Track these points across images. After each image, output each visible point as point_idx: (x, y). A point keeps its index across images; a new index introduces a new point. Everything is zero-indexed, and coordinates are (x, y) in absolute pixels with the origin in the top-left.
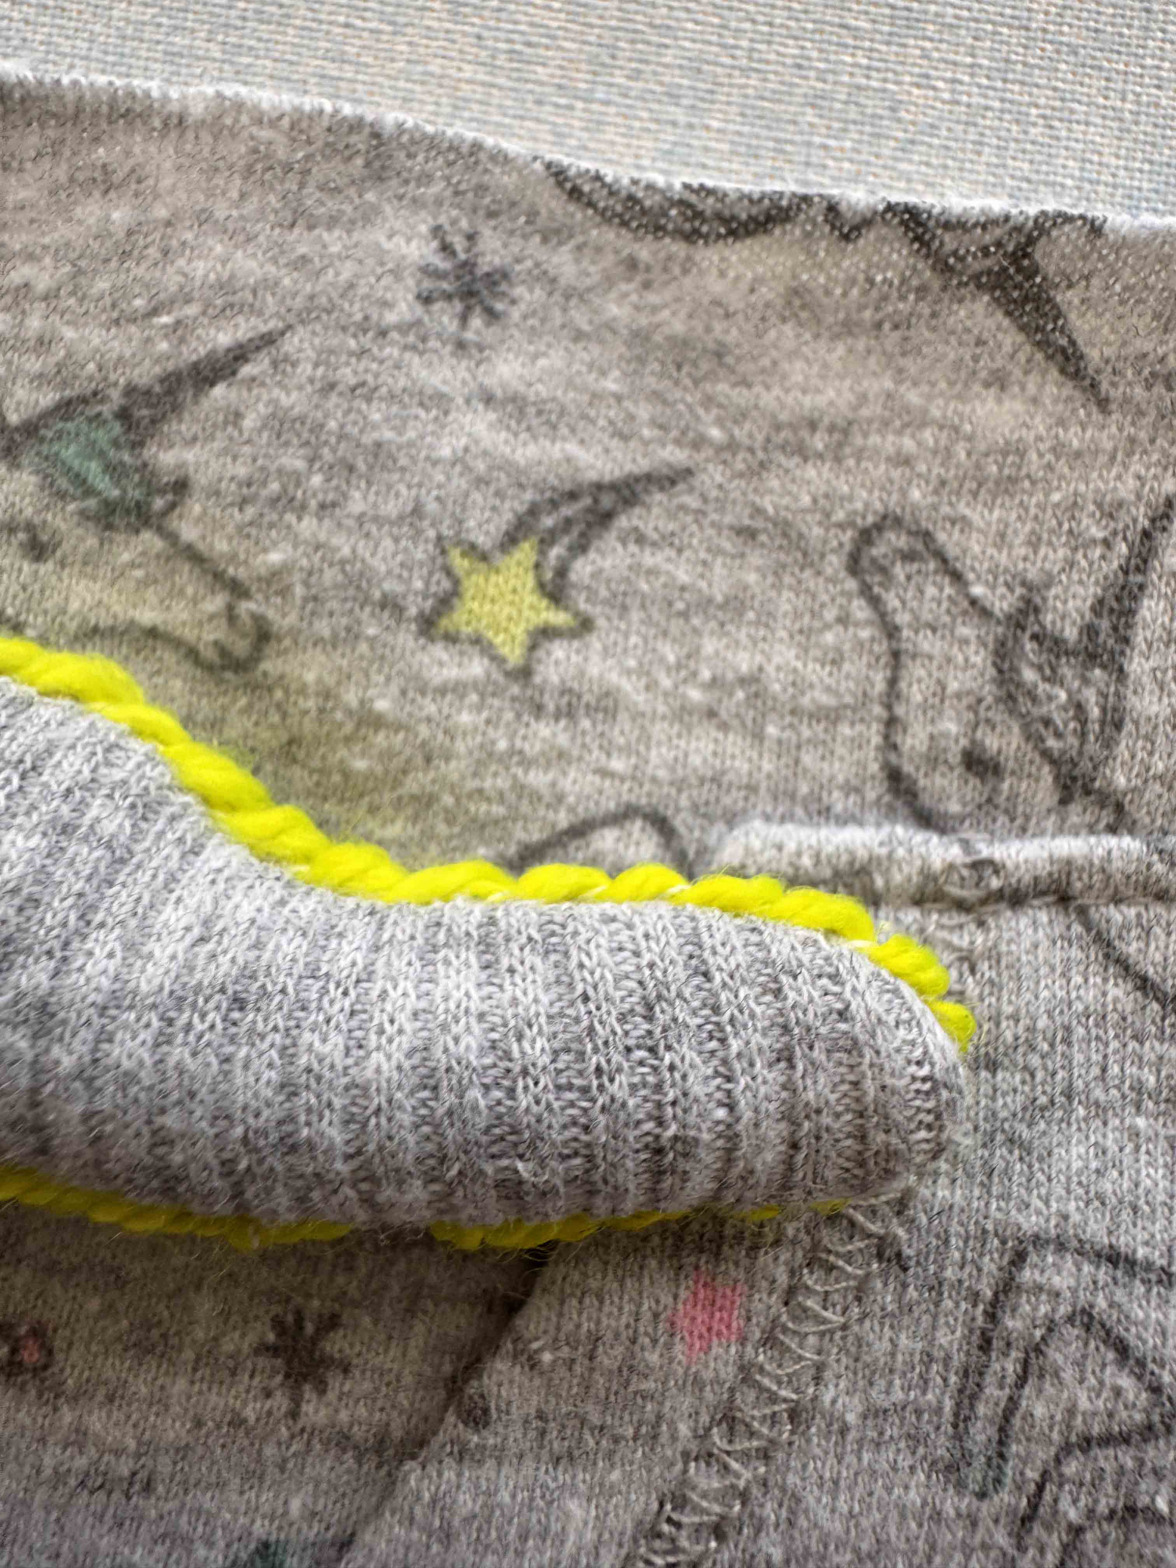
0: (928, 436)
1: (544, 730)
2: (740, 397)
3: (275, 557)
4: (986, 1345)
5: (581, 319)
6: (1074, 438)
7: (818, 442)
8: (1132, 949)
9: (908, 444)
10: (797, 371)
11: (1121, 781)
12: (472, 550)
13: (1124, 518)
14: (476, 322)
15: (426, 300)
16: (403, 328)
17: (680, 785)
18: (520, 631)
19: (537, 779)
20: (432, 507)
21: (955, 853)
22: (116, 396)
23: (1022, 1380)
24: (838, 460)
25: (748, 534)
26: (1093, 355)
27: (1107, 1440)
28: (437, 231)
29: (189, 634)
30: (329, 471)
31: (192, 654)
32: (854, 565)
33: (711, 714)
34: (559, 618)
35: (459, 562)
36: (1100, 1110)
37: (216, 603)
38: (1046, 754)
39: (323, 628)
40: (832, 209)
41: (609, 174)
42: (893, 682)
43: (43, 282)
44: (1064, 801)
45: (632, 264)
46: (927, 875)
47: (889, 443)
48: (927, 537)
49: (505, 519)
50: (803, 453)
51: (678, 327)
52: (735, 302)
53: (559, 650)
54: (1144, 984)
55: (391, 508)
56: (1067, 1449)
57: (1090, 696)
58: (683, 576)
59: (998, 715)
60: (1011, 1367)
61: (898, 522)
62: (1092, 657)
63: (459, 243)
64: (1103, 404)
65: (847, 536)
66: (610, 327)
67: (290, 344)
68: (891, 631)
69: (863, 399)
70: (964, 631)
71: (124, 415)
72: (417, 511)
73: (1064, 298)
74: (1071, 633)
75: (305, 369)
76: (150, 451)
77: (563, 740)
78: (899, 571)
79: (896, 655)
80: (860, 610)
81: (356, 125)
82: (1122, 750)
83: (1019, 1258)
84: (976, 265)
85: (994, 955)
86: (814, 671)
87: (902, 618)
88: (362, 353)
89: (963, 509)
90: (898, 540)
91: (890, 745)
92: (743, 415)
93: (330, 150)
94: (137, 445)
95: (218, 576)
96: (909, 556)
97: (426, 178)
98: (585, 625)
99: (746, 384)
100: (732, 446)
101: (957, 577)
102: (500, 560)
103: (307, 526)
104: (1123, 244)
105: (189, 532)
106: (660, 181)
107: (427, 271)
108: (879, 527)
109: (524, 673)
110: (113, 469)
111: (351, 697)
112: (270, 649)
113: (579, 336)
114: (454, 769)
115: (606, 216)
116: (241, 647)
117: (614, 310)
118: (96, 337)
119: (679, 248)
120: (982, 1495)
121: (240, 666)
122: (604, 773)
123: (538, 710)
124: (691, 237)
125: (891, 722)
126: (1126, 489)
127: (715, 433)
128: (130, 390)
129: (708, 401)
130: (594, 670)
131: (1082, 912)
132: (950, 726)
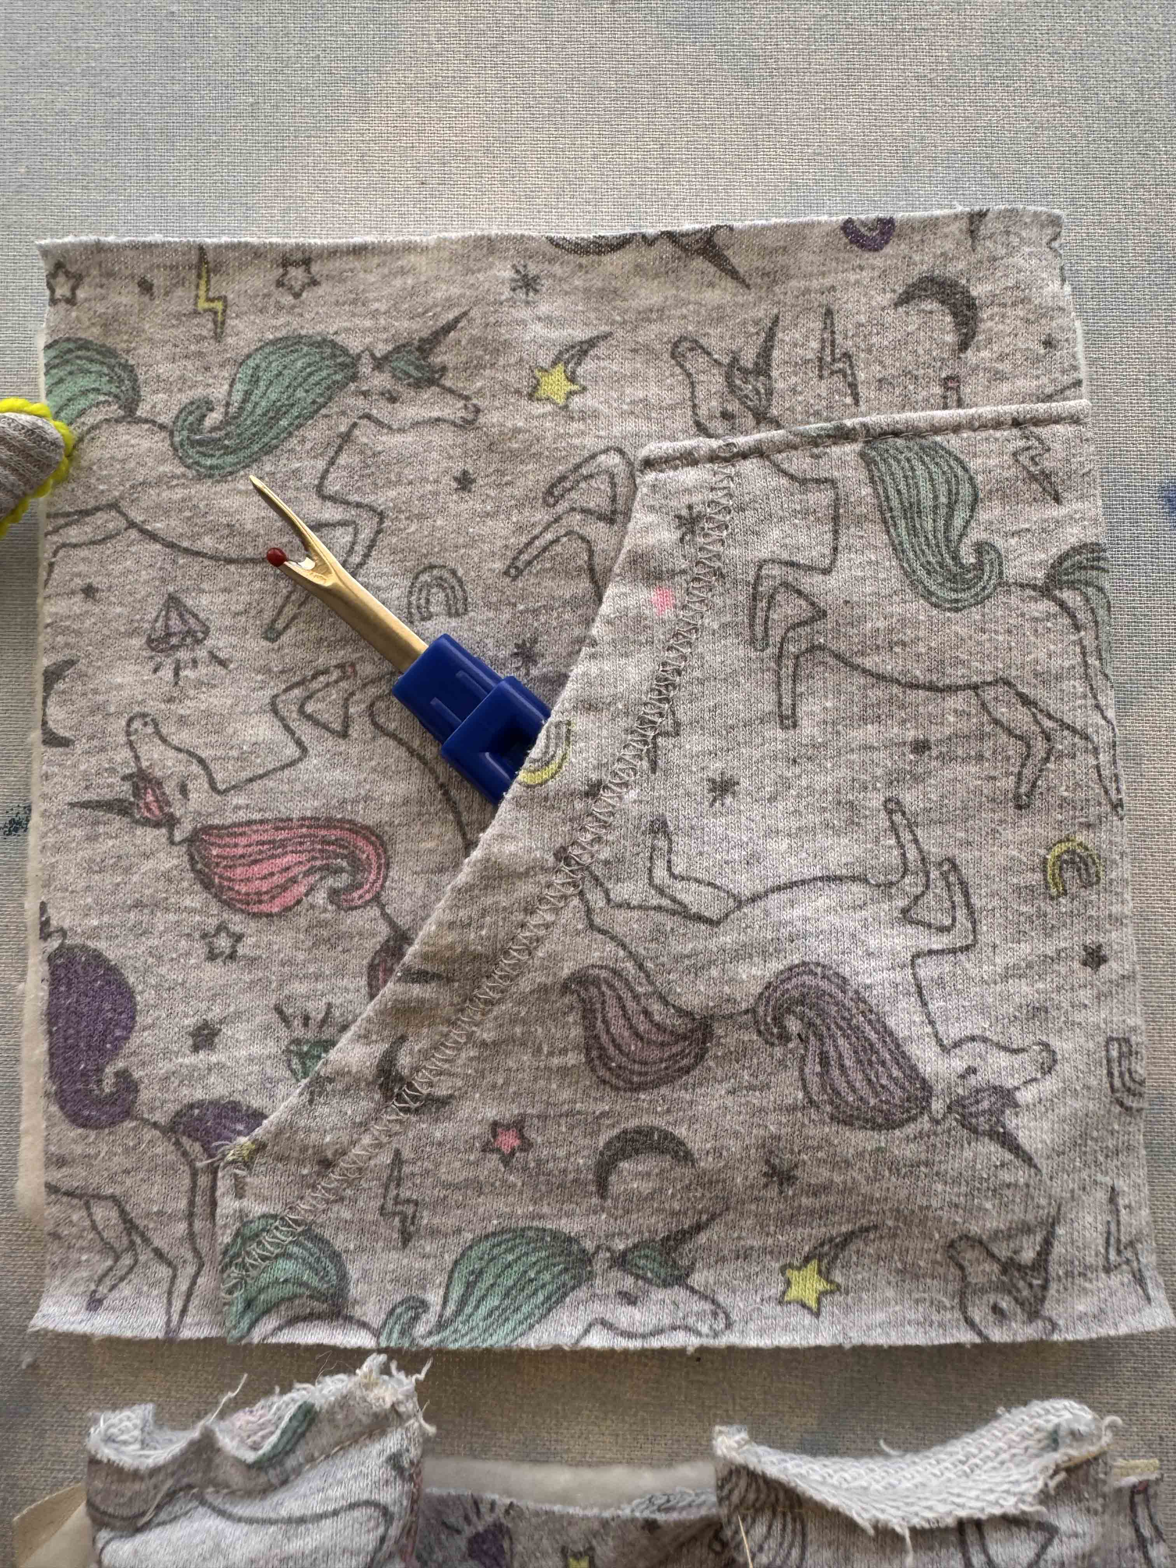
0: (691, 307)
1: (575, 425)
2: (625, 305)
3: (479, 384)
4: (754, 599)
5: (566, 287)
6: (740, 299)
7: (654, 316)
8: (785, 466)
9: (684, 311)
10: (643, 292)
11: (775, 412)
12: (542, 369)
13: (762, 324)
14: (531, 294)
15: (514, 290)
16: (507, 300)
17: (624, 438)
18: (562, 394)
19: (576, 441)
20: (525, 356)
21: (721, 442)
22: (416, 343)
23: (769, 608)
24: (662, 320)
25: (634, 351)
26: (741, 271)
27: (799, 624)
28: (514, 266)
29: (452, 417)
30: (491, 353)
31: (454, 424)
32: (673, 356)
33: (632, 413)
34: (575, 388)
35: (538, 374)
36: (781, 519)
37: (461, 404)
38: (748, 408)
39: (497, 404)
40: (644, 237)
41: (568, 236)
42: (693, 393)
43: (383, 308)
44: (758, 423)
45: (581, 266)
46: (712, 451)
47: (678, 313)
48: (696, 342)
49: (551, 357)
50: (649, 321)
51: (600, 284)
52: (618, 272)
53: (576, 399)
54: (792, 477)
55: (512, 361)
56: (788, 630)
57: (759, 385)
58: (615, 368)
59: (729, 398)
60: (764, 604)
61: (686, 339)
62: (759, 374)
63: (521, 269)
64: (748, 287)
65: (669, 346)
66: (576, 288)
67: (472, 314)
68: (689, 375)
69: (666, 298)
70: (715, 371)
71: (420, 349)
72: (521, 359)
73: (728, 253)
74: (750, 366)
75: (478, 321)
76: (431, 359)
77: (582, 427)
78: (689, 355)
79: (692, 383)
80: (678, 370)
81: (482, 238)
82: (774, 403)
83: (760, 568)
84: (696, 247)
85: (738, 474)
86: (664, 394)
87: (692, 371)
88: (496, 311)
89: (707, 330)
90: (687, 345)
91: (695, 414)
92: (626, 311)
93: (475, 247)
94: (424, 359)
95: (460, 396)
96: (691, 349)
97: (508, 249)
98: (584, 389)
99: (625, 300)
100: (625, 322)
101: (709, 354)
102: (551, 370)
103: (487, 372)
104: (741, 232)
105: (448, 383)
106: (585, 236)
107: (513, 280)
108: (679, 341)
109: (566, 407)
110: (417, 368)
111: (509, 424)
112: (481, 415)
113: (566, 293)
114: (547, 443)
115: (569, 251)
116: (470, 417)
117: (577, 283)
118: (406, 324)
119: (596, 258)
120: (762, 651)
121: (471, 422)
122: (598, 437)
123: (572, 418)
124: (599, 253)
125: (694, 406)
126: (761, 314)
127: (618, 318)
128: (421, 340)
129: (614, 308)
130: (589, 403)
131: (768, 457)
132: (714, 403)
